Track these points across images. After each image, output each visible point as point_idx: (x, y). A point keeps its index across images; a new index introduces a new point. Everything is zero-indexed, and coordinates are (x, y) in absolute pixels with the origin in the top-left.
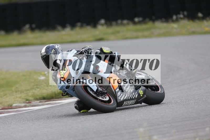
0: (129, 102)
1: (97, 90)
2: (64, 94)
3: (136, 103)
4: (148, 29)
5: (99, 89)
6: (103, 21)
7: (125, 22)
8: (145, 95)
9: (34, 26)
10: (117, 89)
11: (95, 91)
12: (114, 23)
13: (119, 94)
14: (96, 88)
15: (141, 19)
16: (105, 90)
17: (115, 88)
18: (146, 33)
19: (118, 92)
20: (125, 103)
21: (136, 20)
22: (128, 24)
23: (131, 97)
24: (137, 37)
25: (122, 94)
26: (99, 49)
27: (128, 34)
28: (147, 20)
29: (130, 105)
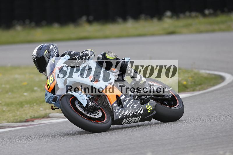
0: (130, 120)
1: (87, 105)
2: (55, 107)
3: (142, 120)
4: (223, 22)
5: (90, 103)
6: (168, 13)
7: (194, 14)
8: (155, 111)
9: (91, 18)
10: (114, 103)
11: (85, 106)
12: (181, 15)
13: (116, 110)
14: (87, 102)
15: (211, 11)
16: (98, 105)
17: (112, 103)
18: (223, 26)
19: (116, 107)
20: (124, 121)
21: (207, 12)
22: (196, 17)
23: (133, 114)
24: (213, 31)
25: (121, 110)
26: (102, 53)
27: (203, 27)
28: (219, 12)
29: (134, 123)
